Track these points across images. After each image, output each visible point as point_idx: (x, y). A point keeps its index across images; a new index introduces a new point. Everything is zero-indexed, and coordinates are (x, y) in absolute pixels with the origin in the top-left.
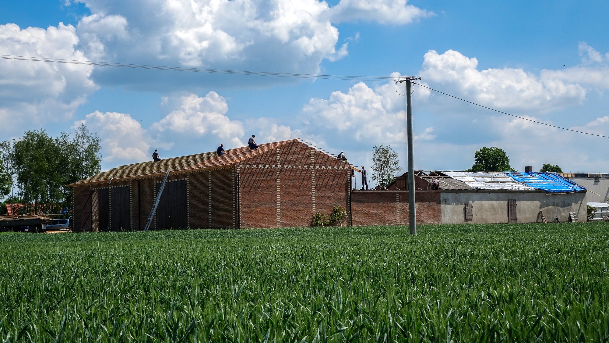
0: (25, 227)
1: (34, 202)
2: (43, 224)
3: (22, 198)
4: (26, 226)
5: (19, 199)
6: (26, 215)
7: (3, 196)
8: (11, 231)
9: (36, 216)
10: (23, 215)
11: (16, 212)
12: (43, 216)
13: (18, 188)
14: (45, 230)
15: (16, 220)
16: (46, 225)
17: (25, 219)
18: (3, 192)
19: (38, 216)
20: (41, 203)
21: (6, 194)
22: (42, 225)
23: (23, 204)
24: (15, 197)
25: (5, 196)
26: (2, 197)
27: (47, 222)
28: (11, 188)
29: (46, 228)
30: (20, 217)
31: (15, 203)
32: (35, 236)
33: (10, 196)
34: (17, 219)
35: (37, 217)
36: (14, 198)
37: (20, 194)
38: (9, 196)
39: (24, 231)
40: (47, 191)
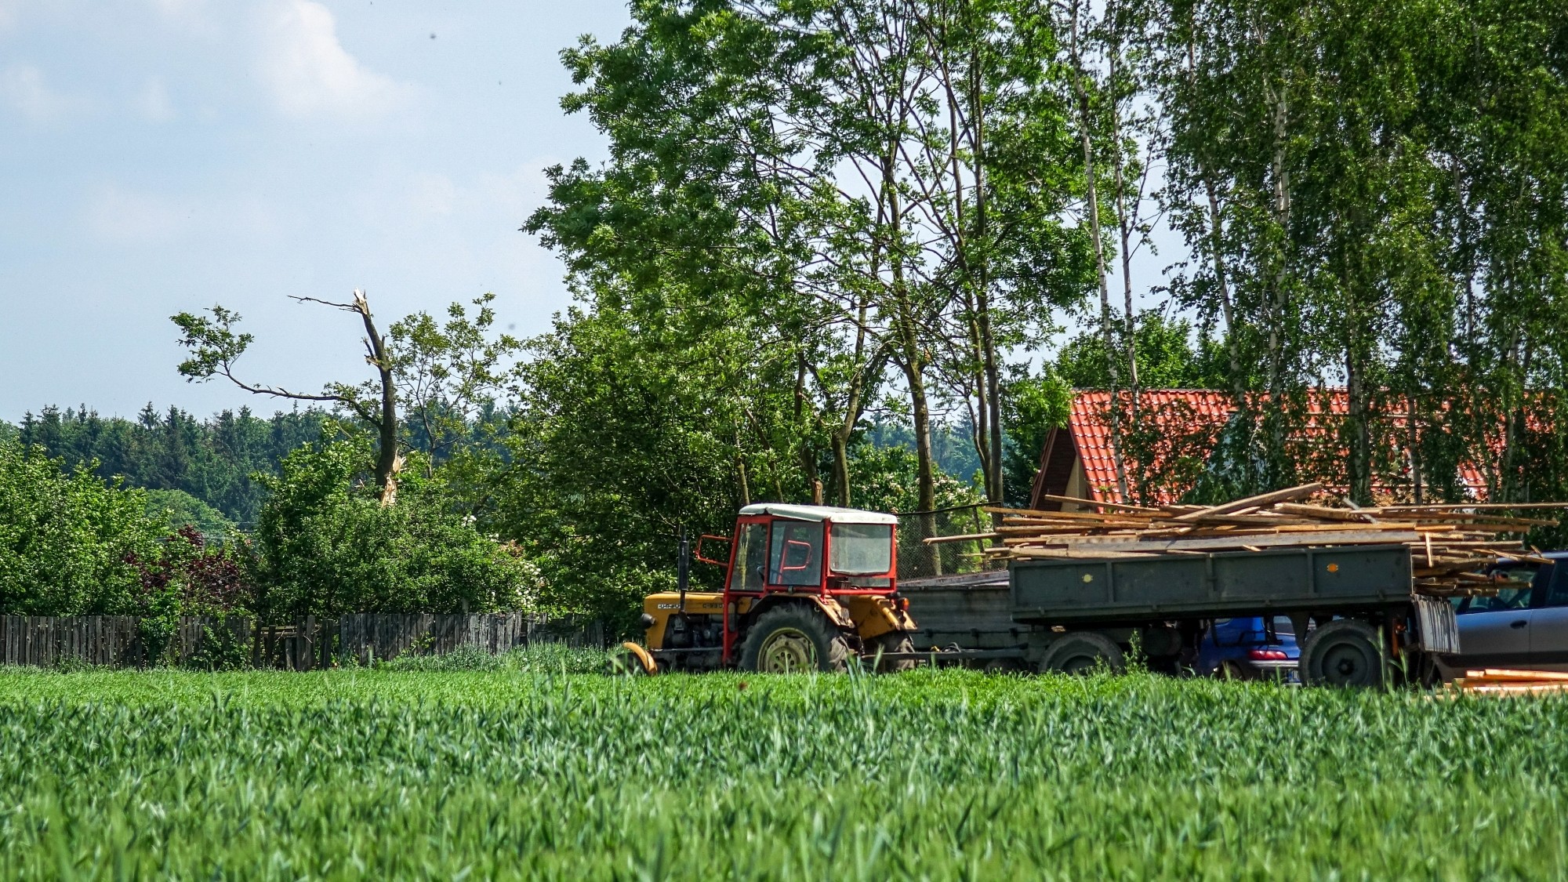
0: (1259, 623)
1: (1334, 376)
2: (1433, 596)
3: (1220, 334)
4: (1268, 613)
5: (1193, 343)
6: (1269, 505)
7: (1042, 313)
8: (1119, 668)
9: (1360, 519)
10: (1241, 509)
11: (1158, 478)
12: (1424, 517)
13: (1180, 235)
14: (1449, 659)
15: (1168, 561)
16: (1463, 609)
17: (1251, 543)
18: (1042, 278)
19: (1386, 515)
20: (1403, 382)
21: (1064, 295)
22: (1424, 609)
23: (1227, 391)
24: (1152, 318)
25: (1058, 315)
26: (1031, 329)
27: (1477, 583)
28: (1117, 234)
29: (1465, 636)
30: (1204, 527)
31: (1149, 382)
32: (1369, 718)
33: (1106, 309)
34: (1178, 547)
35: (1378, 533)
36: (1144, 336)
37: (1203, 292)
38: (1097, 313)
39: (1247, 671)
40: (1463, 262)
